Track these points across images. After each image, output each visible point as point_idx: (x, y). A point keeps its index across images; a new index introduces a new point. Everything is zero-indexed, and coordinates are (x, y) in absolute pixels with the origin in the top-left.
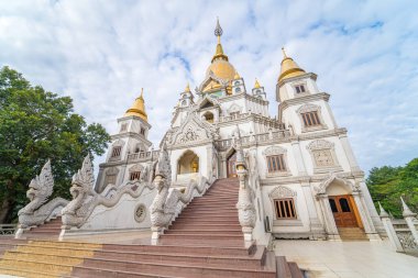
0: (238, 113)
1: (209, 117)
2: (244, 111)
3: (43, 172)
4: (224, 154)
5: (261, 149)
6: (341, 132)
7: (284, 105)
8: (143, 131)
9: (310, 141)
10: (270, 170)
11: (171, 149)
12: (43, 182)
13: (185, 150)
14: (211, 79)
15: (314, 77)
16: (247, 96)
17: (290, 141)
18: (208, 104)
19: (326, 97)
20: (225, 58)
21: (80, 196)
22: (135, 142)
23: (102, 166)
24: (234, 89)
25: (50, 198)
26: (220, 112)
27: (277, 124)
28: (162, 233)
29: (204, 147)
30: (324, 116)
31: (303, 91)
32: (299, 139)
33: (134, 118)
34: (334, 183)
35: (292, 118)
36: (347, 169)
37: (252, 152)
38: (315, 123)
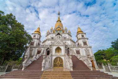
6: (90, 47)
9: (85, 48)
10: (77, 54)
15: (85, 34)
16: (68, 34)
17: (81, 48)
19: (88, 39)
22: (38, 41)
24: (65, 32)
29: (63, 47)
31: (83, 37)
33: (38, 34)
36: (92, 55)
37: (73, 49)
38: (86, 44)
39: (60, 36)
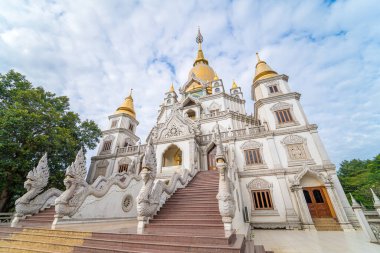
0: (217, 110)
1: (191, 114)
2: (223, 109)
3: (40, 164)
4: (205, 148)
5: (239, 144)
6: (312, 128)
7: (259, 104)
9: (283, 136)
10: (248, 163)
11: (157, 144)
12: (39, 174)
13: (169, 144)
14: (193, 81)
15: (286, 78)
16: (225, 95)
17: (265, 136)
18: (190, 103)
19: (297, 96)
20: (206, 62)
21: (73, 186)
23: (94, 159)
24: (213, 90)
25: (45, 189)
26: (201, 109)
27: (254, 121)
28: (148, 222)
29: (187, 142)
30: (296, 113)
31: (276, 90)
32: (274, 135)
33: (124, 115)
34: (308, 176)
35: (267, 115)
36: (319, 162)
37: (230, 146)
38: (288, 120)
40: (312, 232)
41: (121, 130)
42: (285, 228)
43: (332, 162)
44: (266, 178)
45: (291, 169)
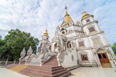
0: (71, 30)
2: (73, 30)
5: (77, 40)
6: (102, 32)
8: (47, 39)
9: (92, 36)
10: (80, 46)
11: (53, 43)
14: (64, 22)
16: (74, 25)
17: (85, 37)
18: (63, 29)
21: (29, 55)
22: (45, 41)
23: (39, 48)
24: (70, 24)
27: (82, 32)
31: (89, 21)
32: (88, 36)
33: (45, 35)
35: (86, 30)
36: (105, 44)
37: (74, 41)
38: (93, 31)
39: (65, 31)
40: (101, 68)
41: (45, 40)
42: (92, 67)
43: (110, 44)
44: (86, 51)
45: (94, 47)
